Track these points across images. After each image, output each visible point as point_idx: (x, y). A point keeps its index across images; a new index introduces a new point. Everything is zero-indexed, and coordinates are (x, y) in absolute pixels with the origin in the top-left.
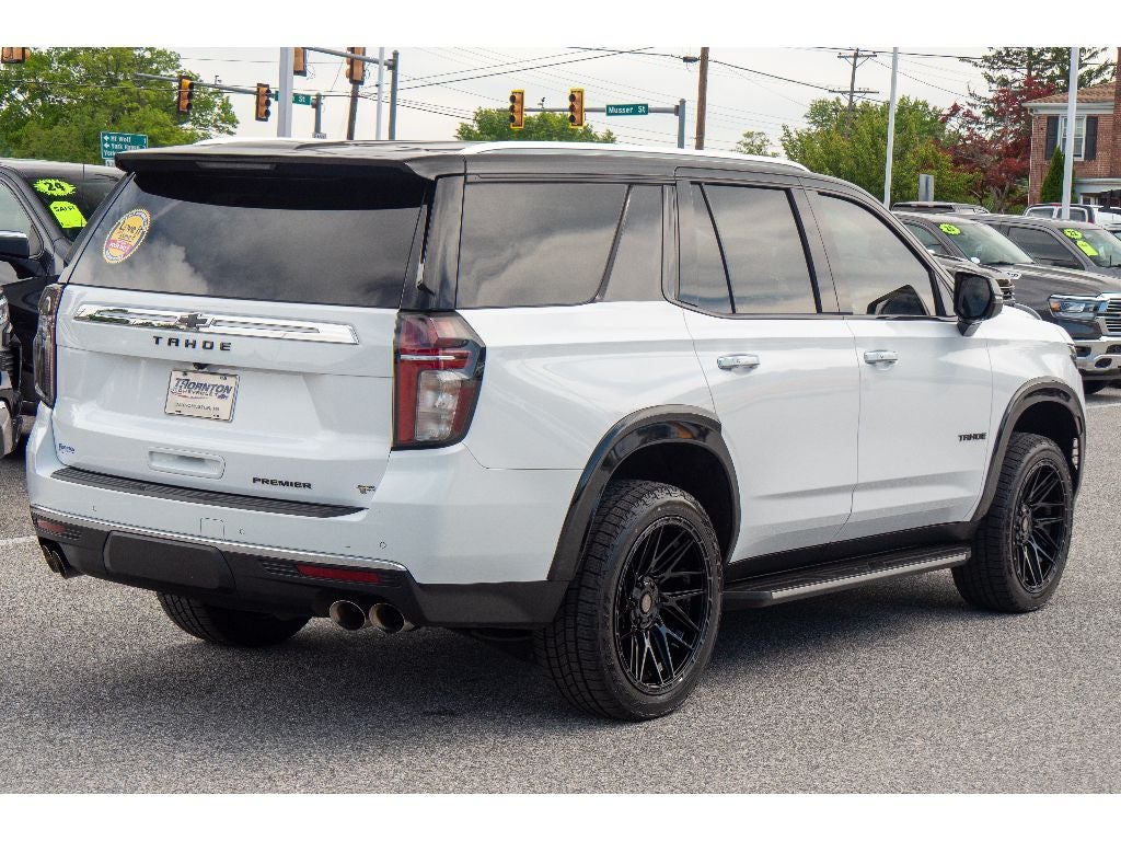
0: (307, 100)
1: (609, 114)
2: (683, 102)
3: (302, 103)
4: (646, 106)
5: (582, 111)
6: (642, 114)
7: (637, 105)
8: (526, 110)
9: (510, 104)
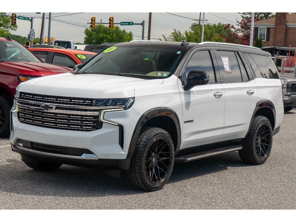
0: (28, 19)
1: (121, 25)
2: (144, 21)
3: (27, 20)
4: (133, 22)
5: (113, 24)
6: (131, 25)
7: (130, 22)
8: (96, 23)
9: (91, 21)
